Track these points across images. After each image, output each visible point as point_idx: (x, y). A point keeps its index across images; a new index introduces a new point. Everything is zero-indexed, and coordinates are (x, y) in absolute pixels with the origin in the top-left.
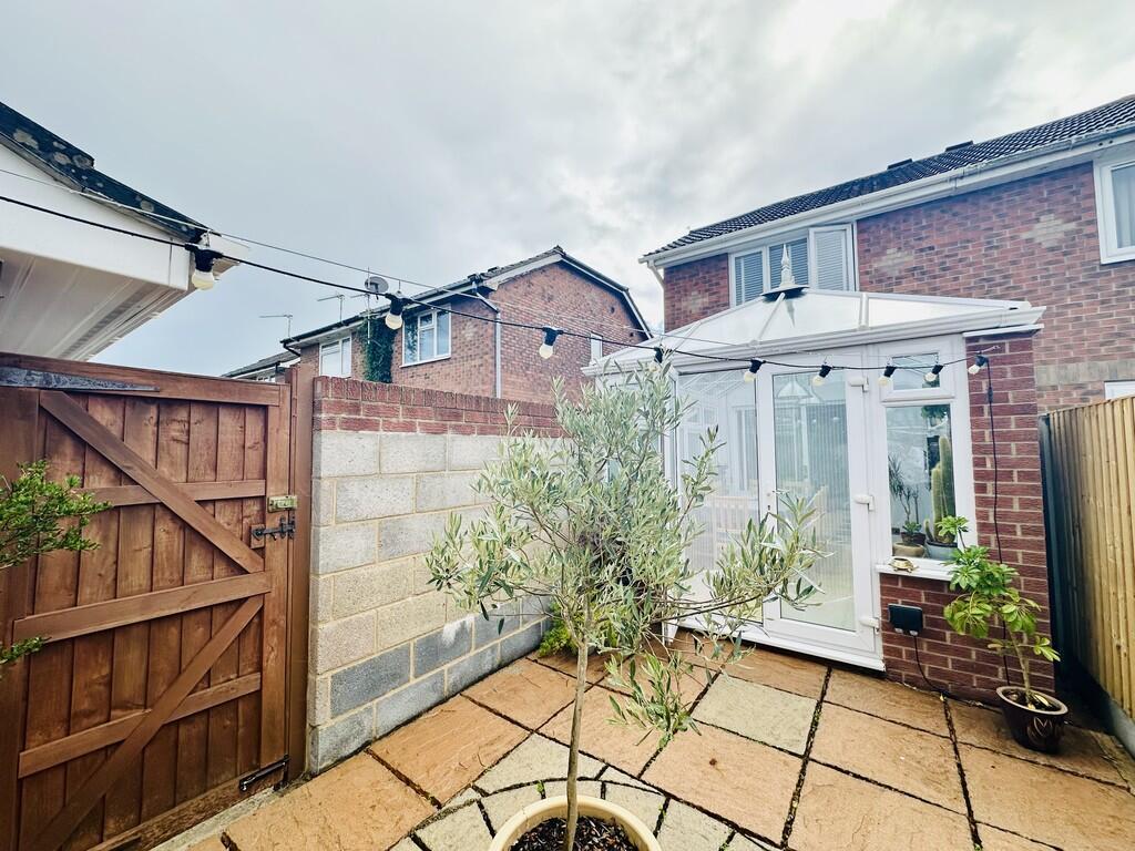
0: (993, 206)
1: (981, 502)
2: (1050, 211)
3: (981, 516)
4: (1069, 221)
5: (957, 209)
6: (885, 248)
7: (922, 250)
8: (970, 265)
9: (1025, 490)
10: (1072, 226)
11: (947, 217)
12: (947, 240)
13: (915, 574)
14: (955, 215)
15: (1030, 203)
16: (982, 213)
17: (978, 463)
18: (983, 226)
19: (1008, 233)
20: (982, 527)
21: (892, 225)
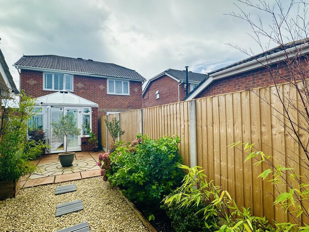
0: (95, 80)
1: (92, 127)
2: (102, 84)
3: (92, 129)
4: (104, 86)
5: (90, 79)
6: (79, 82)
7: (85, 85)
8: (92, 90)
9: (96, 125)
10: (104, 87)
11: (89, 80)
12: (88, 84)
13: (85, 137)
14: (90, 80)
15: (100, 82)
16: (94, 81)
17: (92, 122)
18: (94, 83)
19: (97, 86)
20: (92, 130)
21: (80, 78)
